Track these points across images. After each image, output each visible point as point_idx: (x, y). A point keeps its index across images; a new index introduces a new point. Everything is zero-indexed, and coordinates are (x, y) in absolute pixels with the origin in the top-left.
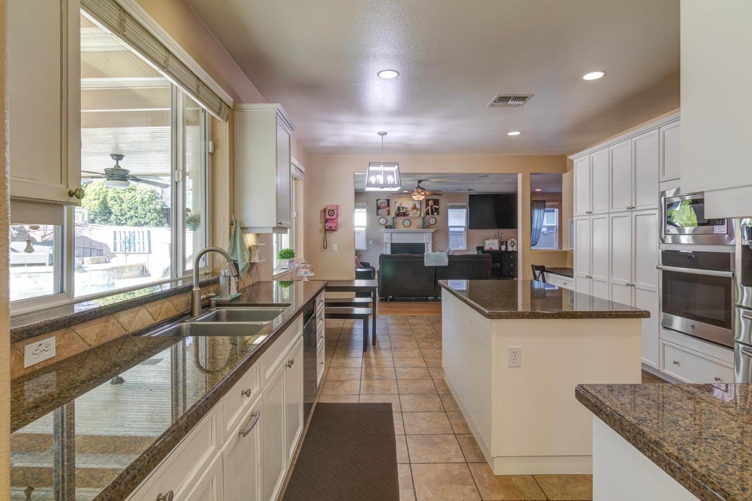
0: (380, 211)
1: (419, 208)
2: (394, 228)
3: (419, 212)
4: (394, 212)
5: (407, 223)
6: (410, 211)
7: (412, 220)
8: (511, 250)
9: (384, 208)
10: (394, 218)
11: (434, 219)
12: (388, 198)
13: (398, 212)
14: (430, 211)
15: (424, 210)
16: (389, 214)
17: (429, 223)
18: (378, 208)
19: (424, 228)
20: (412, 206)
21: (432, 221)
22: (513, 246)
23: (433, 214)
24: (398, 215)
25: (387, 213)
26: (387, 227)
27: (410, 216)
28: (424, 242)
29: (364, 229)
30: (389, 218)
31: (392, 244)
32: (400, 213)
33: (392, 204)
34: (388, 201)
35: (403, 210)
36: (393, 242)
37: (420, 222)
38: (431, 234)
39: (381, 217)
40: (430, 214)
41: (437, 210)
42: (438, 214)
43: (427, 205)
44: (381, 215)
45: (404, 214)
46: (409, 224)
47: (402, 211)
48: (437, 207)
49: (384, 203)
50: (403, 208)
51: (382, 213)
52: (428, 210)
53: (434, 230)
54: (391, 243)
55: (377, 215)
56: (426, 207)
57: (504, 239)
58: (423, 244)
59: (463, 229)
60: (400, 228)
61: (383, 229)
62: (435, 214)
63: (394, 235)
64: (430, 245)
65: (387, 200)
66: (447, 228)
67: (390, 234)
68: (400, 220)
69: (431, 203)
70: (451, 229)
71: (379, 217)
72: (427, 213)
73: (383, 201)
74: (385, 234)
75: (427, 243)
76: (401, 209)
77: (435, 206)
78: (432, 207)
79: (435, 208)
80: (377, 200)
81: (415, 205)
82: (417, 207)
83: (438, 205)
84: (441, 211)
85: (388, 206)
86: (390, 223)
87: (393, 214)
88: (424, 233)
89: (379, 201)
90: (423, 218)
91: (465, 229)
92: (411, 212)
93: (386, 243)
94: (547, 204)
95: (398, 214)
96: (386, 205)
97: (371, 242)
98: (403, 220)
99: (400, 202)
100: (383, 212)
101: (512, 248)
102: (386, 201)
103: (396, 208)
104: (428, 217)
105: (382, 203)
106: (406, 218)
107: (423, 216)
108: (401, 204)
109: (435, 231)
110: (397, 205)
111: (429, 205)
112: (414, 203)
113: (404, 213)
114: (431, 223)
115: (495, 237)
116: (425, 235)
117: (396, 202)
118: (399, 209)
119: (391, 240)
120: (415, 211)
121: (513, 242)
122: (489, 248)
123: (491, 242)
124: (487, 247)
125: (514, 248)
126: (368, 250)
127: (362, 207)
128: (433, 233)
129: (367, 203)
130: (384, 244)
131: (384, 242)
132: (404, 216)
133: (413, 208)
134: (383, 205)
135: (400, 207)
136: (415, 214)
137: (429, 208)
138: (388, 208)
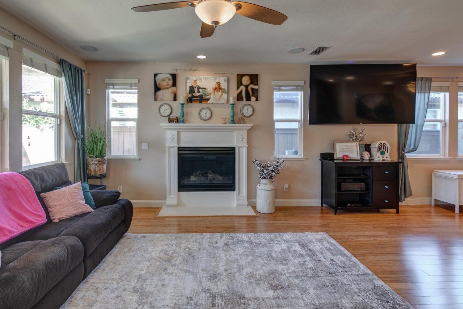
0: (160, 93)
1: (226, 89)
2: (183, 122)
3: (225, 96)
4: (185, 95)
5: (205, 114)
6: (210, 94)
7: (214, 109)
8: (381, 159)
9: (168, 88)
10: (183, 104)
11: (250, 107)
12: (174, 72)
13: (190, 95)
14: (244, 94)
15: (234, 93)
16: (175, 99)
17: (242, 114)
18: (157, 89)
19: (233, 122)
20: (214, 85)
21: (248, 111)
22: (382, 153)
23: (248, 99)
24: (190, 100)
25: (171, 97)
26: (170, 121)
27: (210, 102)
28: (234, 145)
29: (133, 123)
30: (175, 105)
31: (180, 149)
32: (194, 97)
33: (180, 81)
34: (174, 76)
35: (198, 92)
36: (183, 145)
37: (227, 112)
38: (245, 133)
39: (162, 103)
40: (245, 99)
41: (255, 92)
42: (257, 100)
43: (239, 84)
44: (162, 100)
45: (201, 99)
46: (209, 114)
47: (198, 94)
48: (256, 87)
49: (167, 80)
50: (199, 88)
51: (163, 96)
52: (241, 92)
53: (252, 125)
54: (178, 148)
55: (156, 99)
56: (238, 88)
57: (367, 141)
58: (232, 150)
59: (296, 125)
60: (194, 121)
61: (165, 124)
62: (253, 99)
63: (183, 134)
64: (244, 151)
65: (172, 75)
66: (272, 122)
67: (176, 132)
68: (195, 108)
69: (246, 80)
70: (278, 125)
71: (159, 103)
72: (239, 98)
73: (164, 77)
74: (168, 132)
75: (239, 147)
76: (196, 90)
77: (252, 86)
78: (247, 87)
79: (252, 89)
80: (156, 75)
81: (219, 84)
82: (222, 86)
83: (257, 84)
84: (262, 94)
85: (174, 84)
86: (177, 113)
87: (182, 98)
88: (233, 130)
90: (233, 104)
91: (301, 125)
92: (212, 96)
93: (170, 147)
94: (433, 84)
95: (190, 98)
96: (171, 82)
97: (145, 146)
98: (199, 109)
99: (194, 78)
100: (166, 94)
101: (381, 156)
102: (170, 77)
103: (188, 89)
104: (241, 104)
105: (164, 80)
106: (203, 105)
107: (232, 101)
108: (195, 81)
109: (252, 127)
110: (189, 84)
111: (241, 84)
112: (217, 81)
113: (201, 97)
114: (246, 115)
115: (352, 138)
116: (235, 133)
117: (187, 79)
118: (192, 89)
119: (179, 142)
120: (220, 93)
121: (384, 146)
122: (343, 156)
123: (347, 146)
124: (339, 155)
125: (385, 156)
126: (140, 159)
127: (131, 86)
128: (248, 131)
129: (139, 80)
130: (167, 149)
131: (168, 145)
132: (201, 102)
133: (216, 88)
134: (164, 83)
135: (194, 86)
136: (219, 99)
137: (243, 88)
138: (174, 88)
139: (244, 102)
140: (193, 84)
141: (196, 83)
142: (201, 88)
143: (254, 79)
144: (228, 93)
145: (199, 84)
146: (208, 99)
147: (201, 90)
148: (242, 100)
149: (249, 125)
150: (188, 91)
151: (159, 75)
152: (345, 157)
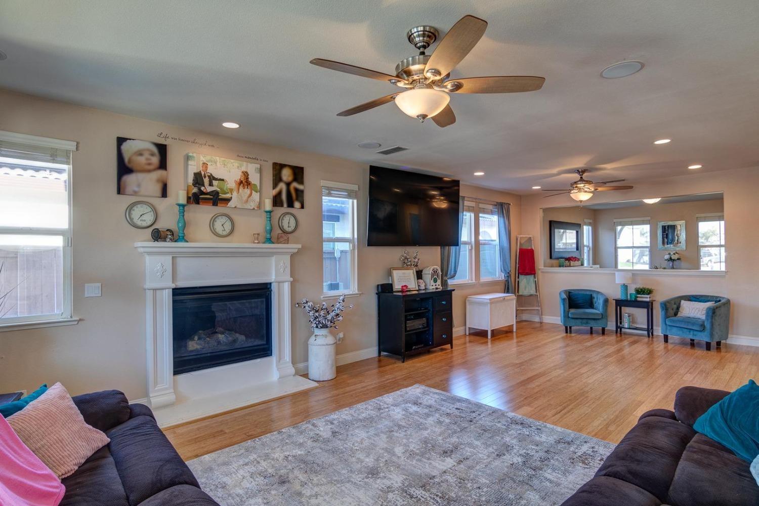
0: (131, 180)
1: (257, 183)
2: (183, 239)
3: (255, 195)
4: (184, 187)
5: (222, 225)
6: (231, 190)
7: (236, 218)
8: (434, 287)
9: (149, 171)
10: (183, 206)
11: (292, 219)
12: (161, 141)
13: (195, 190)
14: (284, 196)
16: (164, 194)
17: (281, 228)
18: (124, 169)
19: (270, 240)
20: (238, 176)
21: (288, 223)
22: (435, 281)
23: (291, 205)
24: (196, 198)
25: (157, 189)
26: (158, 236)
27: (231, 204)
28: (272, 278)
29: (57, 242)
30: (163, 205)
31: (177, 292)
32: (202, 193)
33: (174, 158)
34: (162, 149)
35: (211, 184)
36: (182, 284)
37: (258, 224)
38: (288, 257)
39: (134, 199)
40: (285, 205)
41: (300, 194)
42: (302, 207)
43: (277, 179)
44: (135, 193)
45: (216, 199)
46: (228, 226)
47: (209, 189)
48: (300, 187)
49: (147, 155)
50: (212, 178)
51: (139, 185)
52: (280, 193)
53: (300, 246)
54: (174, 289)
55: (119, 191)
56: (275, 186)
57: (418, 266)
59: (347, 247)
60: (202, 238)
61: (143, 243)
62: (297, 205)
63: (182, 263)
64: (286, 287)
65: (157, 145)
66: (320, 240)
67: (169, 259)
68: (203, 214)
69: (286, 174)
71: (126, 200)
72: (277, 201)
73: (140, 147)
74: (148, 258)
75: (277, 283)
76: (206, 181)
77: (295, 185)
78: (288, 185)
79: (296, 190)
80: (121, 141)
81: (246, 174)
82: (251, 179)
83: (302, 182)
84: (308, 198)
85: (163, 165)
86: (167, 222)
87: (179, 194)
88: (271, 254)
89: (125, 147)
90: (268, 212)
91: (353, 247)
92: (235, 194)
93: (155, 290)
95: (195, 194)
96: (155, 160)
97: (92, 290)
98: (211, 216)
99: (203, 159)
100: (144, 183)
101: (434, 284)
102: (154, 149)
103: (191, 177)
104: (280, 211)
105: (140, 153)
106: (220, 209)
107: (266, 207)
108: (205, 165)
109: (299, 251)
110: (193, 168)
111: (280, 180)
112: (244, 169)
113: (215, 194)
114: (286, 228)
115: (406, 264)
116: (273, 259)
117: (188, 158)
118: (198, 179)
119: (174, 278)
120: (247, 191)
121: (436, 272)
122: (402, 287)
123: (404, 273)
124: (397, 286)
125: (437, 283)
126: (80, 320)
127: (54, 156)
128: (293, 256)
129: (78, 143)
130: (149, 294)
131: (148, 285)
132: (215, 204)
133: (241, 182)
134: (142, 160)
135: (203, 173)
136: (247, 201)
137: (282, 186)
138: (161, 173)
139: (285, 209)
140: (201, 169)
141: (207, 167)
142: (216, 179)
143: (298, 173)
144: (260, 192)
145: (211, 170)
146: (228, 200)
147: (215, 183)
148: (282, 206)
149: (294, 247)
150: (190, 180)
151: (128, 141)
152: (404, 288)
